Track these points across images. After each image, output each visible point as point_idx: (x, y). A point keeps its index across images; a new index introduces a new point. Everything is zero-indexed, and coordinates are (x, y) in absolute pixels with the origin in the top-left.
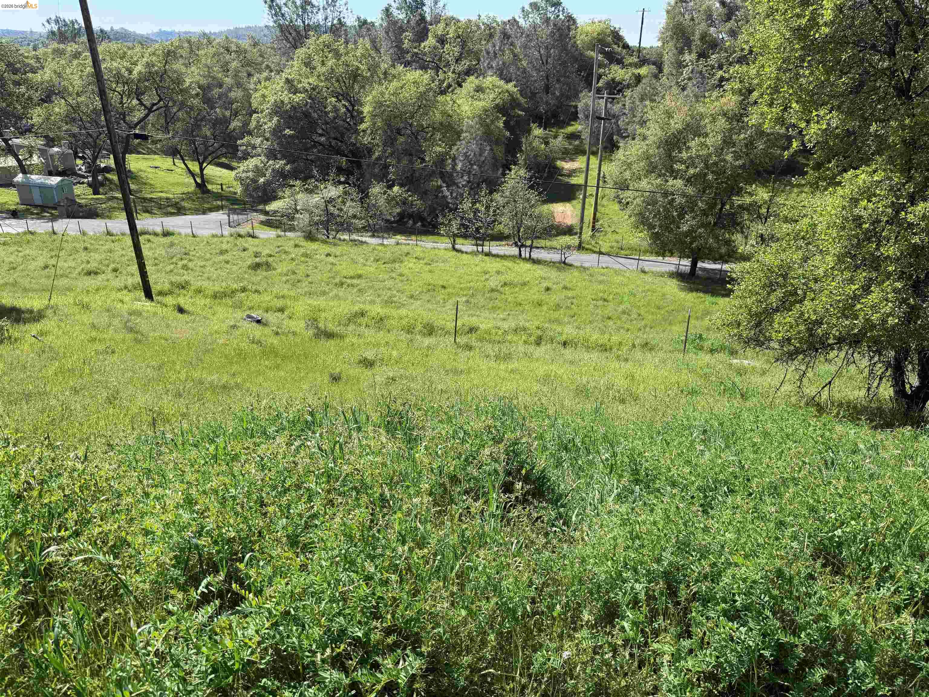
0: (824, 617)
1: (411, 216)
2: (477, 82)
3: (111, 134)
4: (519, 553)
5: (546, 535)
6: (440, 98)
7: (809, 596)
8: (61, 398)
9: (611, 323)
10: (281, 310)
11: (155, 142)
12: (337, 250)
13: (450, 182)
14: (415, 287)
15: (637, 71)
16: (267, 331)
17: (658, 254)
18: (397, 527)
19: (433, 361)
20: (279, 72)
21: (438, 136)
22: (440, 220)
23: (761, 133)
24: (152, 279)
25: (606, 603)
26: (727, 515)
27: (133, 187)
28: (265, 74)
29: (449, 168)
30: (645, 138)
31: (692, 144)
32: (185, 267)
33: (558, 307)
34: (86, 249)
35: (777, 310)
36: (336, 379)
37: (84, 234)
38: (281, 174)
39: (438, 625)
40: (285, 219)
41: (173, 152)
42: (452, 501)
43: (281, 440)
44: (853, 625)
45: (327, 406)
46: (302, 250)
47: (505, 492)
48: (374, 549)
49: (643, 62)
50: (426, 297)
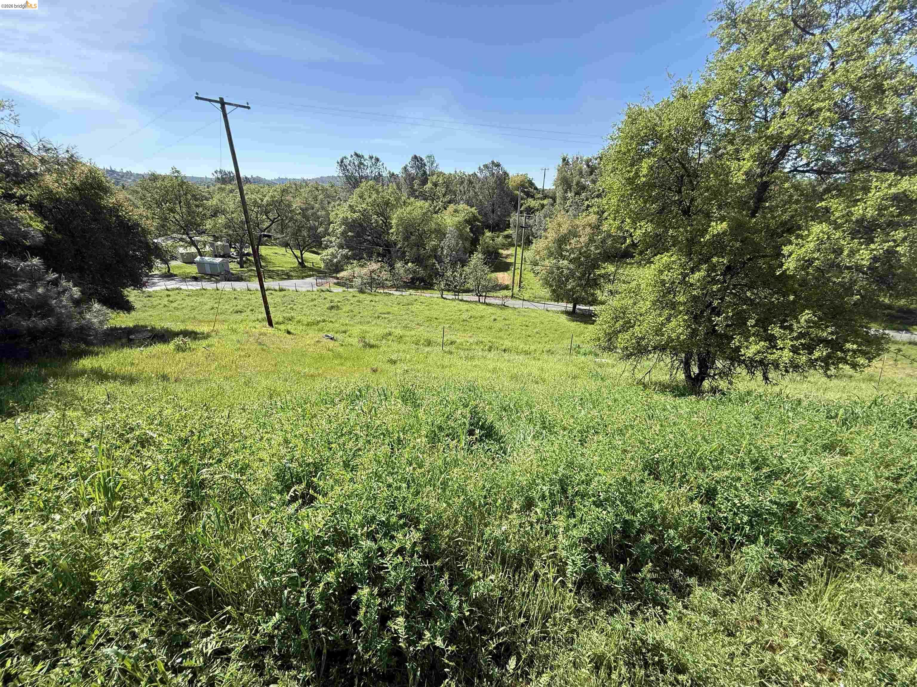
0: (651, 505)
1: (418, 279)
2: (455, 207)
3: (250, 234)
4: (477, 470)
5: (493, 459)
6: (435, 216)
7: (641, 492)
8: (218, 382)
9: (530, 339)
10: (345, 332)
11: (275, 239)
12: (377, 299)
13: (440, 261)
14: (420, 319)
15: (542, 202)
16: (337, 344)
17: (555, 301)
18: (406, 456)
19: (430, 360)
20: (345, 201)
21: (433, 236)
22: (434, 281)
23: (609, 236)
24: (272, 315)
25: (526, 498)
26: (594, 446)
27: (263, 264)
28: (338, 202)
29: (439, 253)
30: (546, 238)
31: (572, 241)
32: (292, 309)
33: (501, 330)
34: (235, 298)
35: (620, 332)
36: (375, 371)
37: (235, 290)
38: (346, 257)
39: (429, 512)
40: (348, 282)
41: (286, 245)
42: (439, 441)
43: (341, 406)
44: (667, 509)
45: (368, 387)
46: (357, 299)
47: (469, 435)
48: (393, 469)
49: (545, 197)
50: (427, 324)
